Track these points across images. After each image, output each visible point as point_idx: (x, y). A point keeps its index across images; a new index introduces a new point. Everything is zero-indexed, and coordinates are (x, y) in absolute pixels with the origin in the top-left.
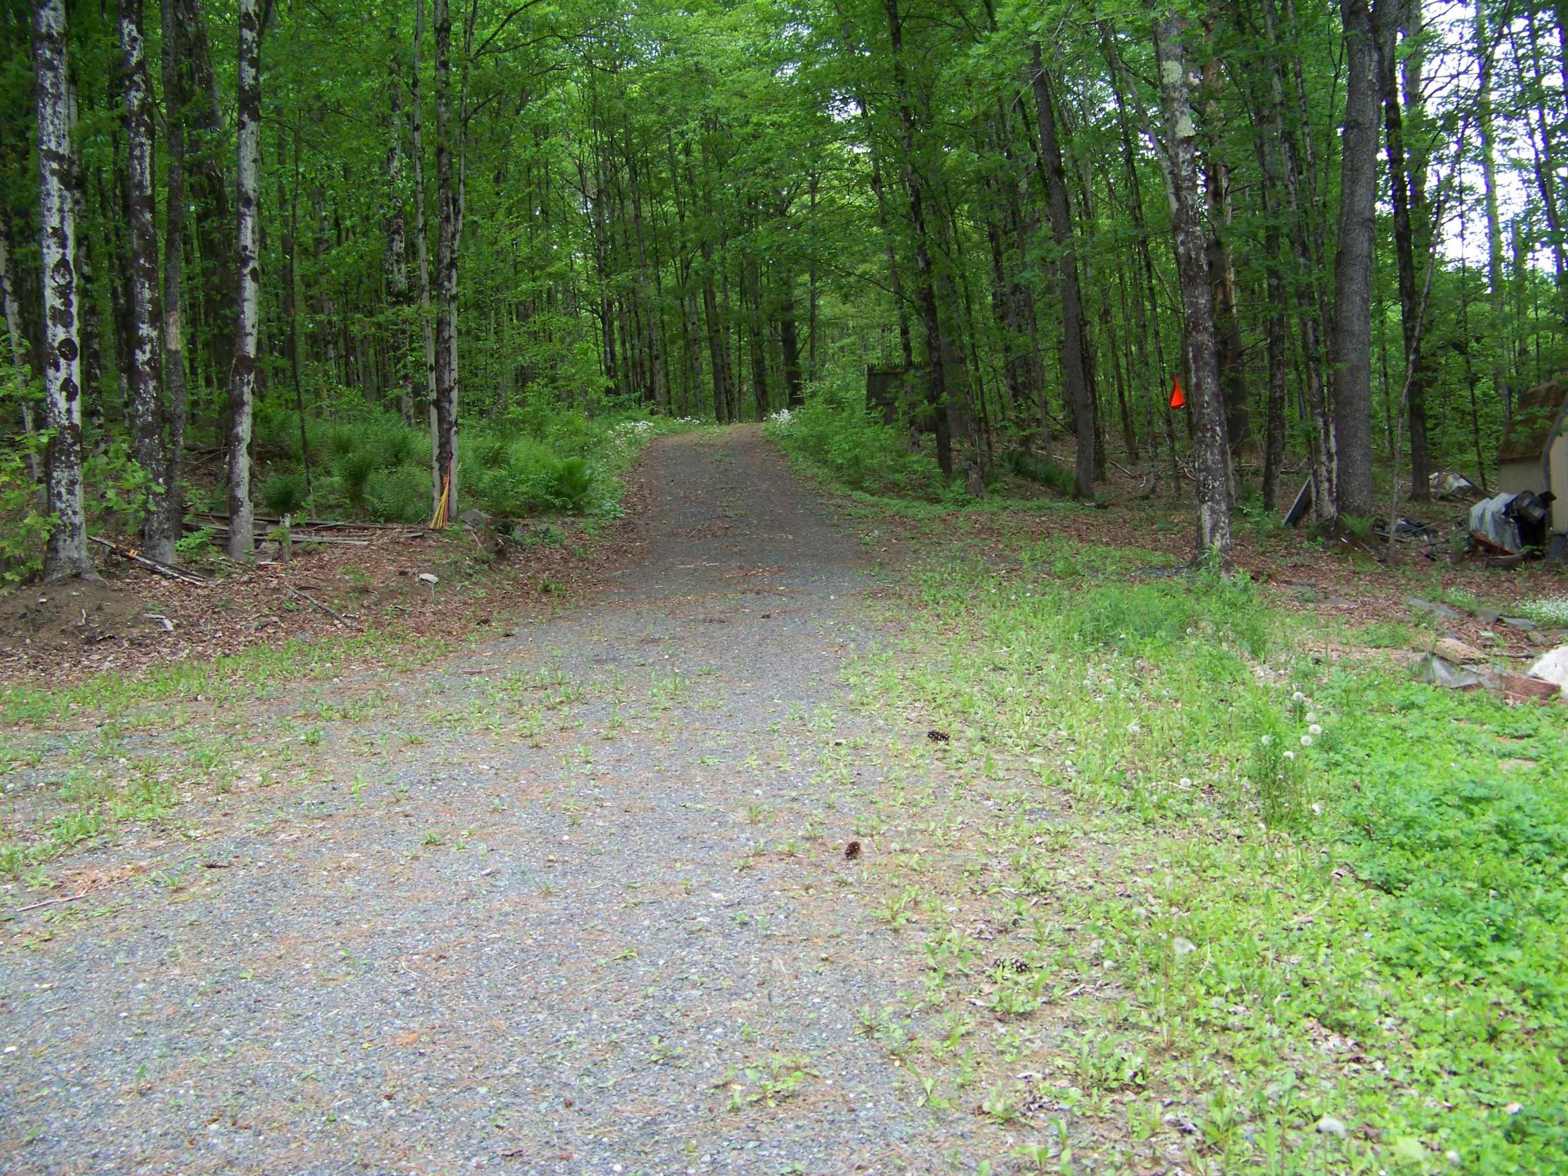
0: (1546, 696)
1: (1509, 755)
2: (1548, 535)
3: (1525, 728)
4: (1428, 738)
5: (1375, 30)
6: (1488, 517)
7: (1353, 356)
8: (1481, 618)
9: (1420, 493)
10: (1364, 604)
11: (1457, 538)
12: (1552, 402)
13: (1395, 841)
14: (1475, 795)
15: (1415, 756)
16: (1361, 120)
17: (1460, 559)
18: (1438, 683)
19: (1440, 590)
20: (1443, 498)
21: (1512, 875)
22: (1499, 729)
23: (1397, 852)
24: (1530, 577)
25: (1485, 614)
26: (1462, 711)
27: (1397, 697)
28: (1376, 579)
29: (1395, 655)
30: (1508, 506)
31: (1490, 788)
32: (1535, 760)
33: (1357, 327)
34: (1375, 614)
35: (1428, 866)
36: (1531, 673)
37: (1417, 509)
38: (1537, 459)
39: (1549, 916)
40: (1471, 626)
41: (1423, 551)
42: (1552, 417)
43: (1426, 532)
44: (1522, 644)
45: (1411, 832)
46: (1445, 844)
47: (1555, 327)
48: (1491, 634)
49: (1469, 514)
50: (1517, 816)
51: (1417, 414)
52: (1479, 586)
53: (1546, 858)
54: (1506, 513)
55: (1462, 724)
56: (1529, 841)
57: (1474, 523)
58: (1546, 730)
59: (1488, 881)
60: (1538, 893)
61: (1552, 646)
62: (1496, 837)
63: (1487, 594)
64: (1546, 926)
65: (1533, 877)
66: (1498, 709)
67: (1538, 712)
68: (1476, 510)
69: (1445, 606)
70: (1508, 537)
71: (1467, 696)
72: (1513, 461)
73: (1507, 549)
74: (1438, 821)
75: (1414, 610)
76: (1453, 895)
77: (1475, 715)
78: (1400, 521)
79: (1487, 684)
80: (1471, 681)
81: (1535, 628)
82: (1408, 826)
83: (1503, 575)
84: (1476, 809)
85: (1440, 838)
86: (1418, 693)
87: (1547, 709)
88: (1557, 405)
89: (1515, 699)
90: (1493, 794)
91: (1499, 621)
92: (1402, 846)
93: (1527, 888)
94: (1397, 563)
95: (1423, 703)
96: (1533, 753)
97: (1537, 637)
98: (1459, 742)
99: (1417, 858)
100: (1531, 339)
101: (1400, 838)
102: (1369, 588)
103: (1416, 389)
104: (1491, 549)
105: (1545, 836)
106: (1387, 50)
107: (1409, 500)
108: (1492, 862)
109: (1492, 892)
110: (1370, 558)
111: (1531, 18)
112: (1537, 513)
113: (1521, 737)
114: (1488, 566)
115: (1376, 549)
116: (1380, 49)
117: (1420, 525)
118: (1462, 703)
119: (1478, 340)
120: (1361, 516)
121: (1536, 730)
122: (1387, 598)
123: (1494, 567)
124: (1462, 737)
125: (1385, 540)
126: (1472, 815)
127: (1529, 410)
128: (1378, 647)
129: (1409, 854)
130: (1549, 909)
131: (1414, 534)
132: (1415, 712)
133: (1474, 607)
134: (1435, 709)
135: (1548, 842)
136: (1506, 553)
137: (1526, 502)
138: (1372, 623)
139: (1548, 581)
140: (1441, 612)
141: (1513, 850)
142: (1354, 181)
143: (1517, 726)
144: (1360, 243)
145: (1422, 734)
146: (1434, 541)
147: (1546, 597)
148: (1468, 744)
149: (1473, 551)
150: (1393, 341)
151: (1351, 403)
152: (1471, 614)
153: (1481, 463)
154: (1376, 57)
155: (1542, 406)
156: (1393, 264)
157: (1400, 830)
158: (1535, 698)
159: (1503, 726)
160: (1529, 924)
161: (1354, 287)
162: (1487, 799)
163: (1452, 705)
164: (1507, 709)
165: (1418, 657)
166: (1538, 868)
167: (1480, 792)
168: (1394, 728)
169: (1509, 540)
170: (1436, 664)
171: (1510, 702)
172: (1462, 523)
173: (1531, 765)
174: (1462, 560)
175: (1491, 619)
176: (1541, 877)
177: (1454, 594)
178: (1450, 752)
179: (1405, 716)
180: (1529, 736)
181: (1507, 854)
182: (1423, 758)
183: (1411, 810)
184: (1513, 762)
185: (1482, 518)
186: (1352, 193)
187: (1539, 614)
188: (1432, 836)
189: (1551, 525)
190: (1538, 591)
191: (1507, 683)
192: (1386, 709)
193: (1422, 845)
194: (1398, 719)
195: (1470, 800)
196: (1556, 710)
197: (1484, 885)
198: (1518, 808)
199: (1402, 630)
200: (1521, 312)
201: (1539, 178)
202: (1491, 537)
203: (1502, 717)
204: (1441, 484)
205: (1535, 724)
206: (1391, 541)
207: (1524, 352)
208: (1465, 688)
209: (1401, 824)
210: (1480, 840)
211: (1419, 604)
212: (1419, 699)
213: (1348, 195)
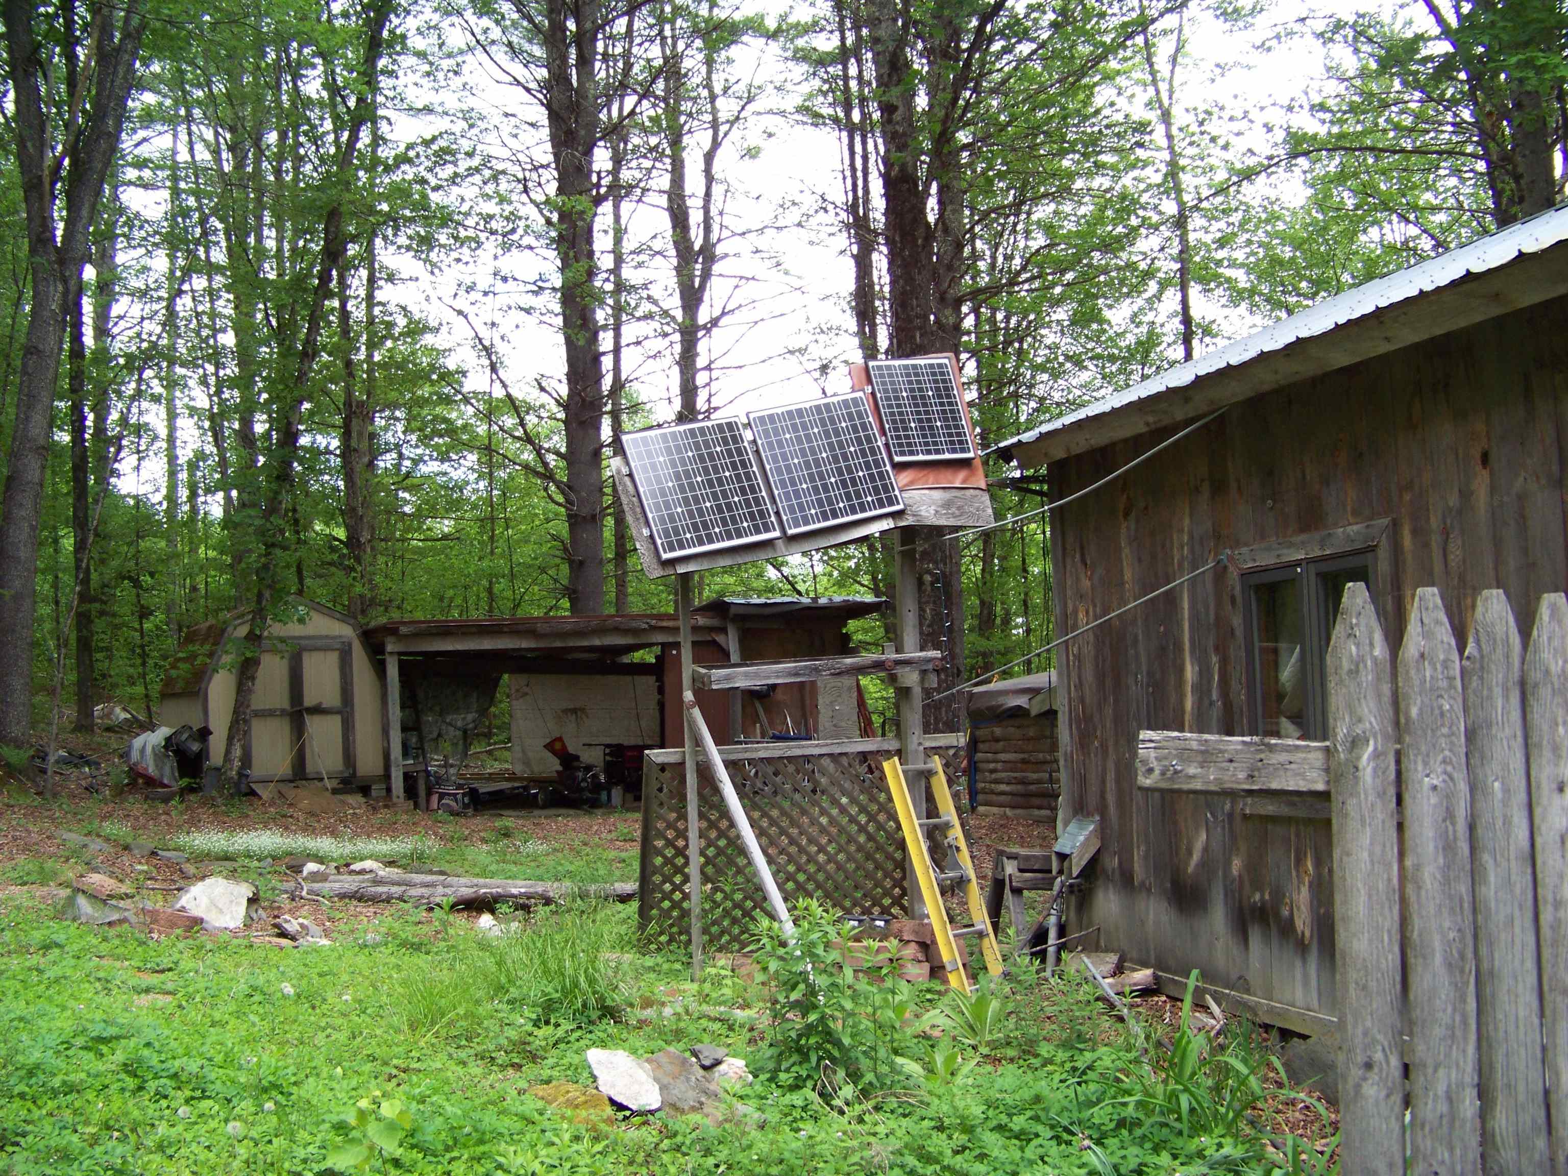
0: (189, 929)
1: (147, 991)
2: (205, 767)
3: (166, 962)
4: (65, 978)
5: (62, 262)
6: (149, 750)
7: (17, 583)
8: (136, 852)
9: (84, 724)
10: (15, 839)
11: (115, 769)
12: (211, 640)
13: (16, 1092)
14: (105, 1035)
15: (50, 999)
16: (41, 347)
17: (120, 792)
18: (83, 919)
19: (96, 822)
20: (109, 729)
21: (136, 1113)
22: (141, 964)
23: (17, 1103)
24: (187, 809)
25: (140, 847)
26: (104, 948)
27: (37, 936)
28: (32, 813)
29: (40, 891)
30: (168, 740)
31: (121, 1026)
32: (172, 993)
33: (23, 553)
34: (26, 849)
35: (51, 1115)
36: (178, 906)
37: (79, 741)
38: (197, 694)
39: (170, 1151)
40: (126, 859)
41: (84, 783)
42: (211, 655)
43: (88, 763)
44: (175, 877)
45: (34, 1080)
46: (70, 1089)
47: (221, 568)
48: (145, 868)
49: (130, 747)
50: (146, 1052)
51: (85, 646)
52: (137, 819)
53: (172, 1093)
54: (166, 747)
55: (104, 962)
56: (156, 1077)
57: (135, 756)
58: (187, 963)
59: (112, 1123)
60: (162, 1129)
61: (203, 878)
62: (123, 1076)
63: (145, 827)
64: (166, 1162)
65: (157, 1114)
66: (142, 943)
67: (181, 945)
68: (138, 742)
69: (99, 840)
70: (167, 770)
71: (112, 932)
72: (174, 695)
73: (166, 781)
74: (63, 1065)
75: (68, 844)
76: (70, 1142)
77: (118, 951)
78: (62, 753)
79: (133, 919)
80: (115, 917)
81: (188, 860)
82: (31, 1074)
83: (161, 808)
84: (104, 1049)
85: (64, 1083)
86: (59, 932)
87: (190, 941)
88: (216, 643)
89: (160, 933)
90: (124, 1032)
91: (154, 854)
92: (22, 1096)
93: (153, 1125)
94: (55, 795)
95: (64, 942)
96: (170, 986)
97: (190, 869)
98: (99, 979)
99: (40, 1108)
100: (201, 578)
101: (22, 1088)
102: (23, 821)
103: (83, 620)
104: (150, 782)
105: (172, 1071)
106: (73, 283)
107: (73, 731)
108: (117, 1103)
109: (116, 1134)
110: (26, 792)
111: (210, 280)
112: (195, 747)
113: (162, 971)
114: (146, 799)
115: (34, 781)
116: (65, 281)
117: (82, 757)
118: (105, 939)
119: (152, 575)
120: (19, 747)
121: (176, 963)
122: (40, 833)
123: (153, 799)
124: (101, 974)
125: (44, 771)
126: (102, 1055)
127: (191, 648)
128: (24, 884)
129: (29, 1104)
130: (170, 1145)
131: (76, 766)
132: (57, 951)
133: (129, 840)
134: (76, 947)
135: (175, 1076)
136: (166, 786)
137: (185, 736)
138: (21, 859)
139: (204, 814)
140: (96, 845)
141: (141, 1088)
142: (30, 407)
143: (158, 960)
144: (32, 468)
145: (60, 974)
146: (95, 773)
147: (199, 830)
148: (108, 981)
149: (133, 784)
150: (65, 570)
151: (13, 631)
152: (127, 848)
153: (147, 696)
154: (60, 288)
155: (202, 645)
156: (68, 494)
157: (21, 1079)
158: (179, 931)
159: (145, 961)
160: (149, 1162)
161: (23, 513)
162: (118, 1038)
163: (95, 941)
164: (151, 943)
165: (65, 893)
166: (164, 1103)
167: (112, 1031)
168: (30, 969)
169: (168, 773)
170: (82, 900)
171: (155, 936)
172: (125, 755)
173: (169, 998)
174: (122, 792)
175: (146, 853)
176: (167, 1112)
177: (109, 828)
178: (88, 991)
179: (44, 955)
180: (170, 970)
181: (134, 1093)
182: (59, 999)
183: (36, 1056)
184: (151, 996)
185: (143, 750)
186: (27, 419)
187: (191, 847)
188: (56, 1082)
189: (208, 759)
190: (194, 823)
191: (154, 916)
192: (24, 950)
193: (45, 1093)
194: (35, 960)
195: (101, 1040)
196: (198, 942)
197: (109, 1128)
198: (148, 1045)
199: (50, 864)
200: (193, 550)
201: (213, 428)
202: (152, 770)
203: (145, 952)
204: (108, 715)
205: (176, 956)
206: (49, 773)
207: (194, 589)
208: (110, 924)
209: (23, 1073)
210: (107, 1082)
211: (74, 838)
212: (61, 938)
213: (24, 419)
